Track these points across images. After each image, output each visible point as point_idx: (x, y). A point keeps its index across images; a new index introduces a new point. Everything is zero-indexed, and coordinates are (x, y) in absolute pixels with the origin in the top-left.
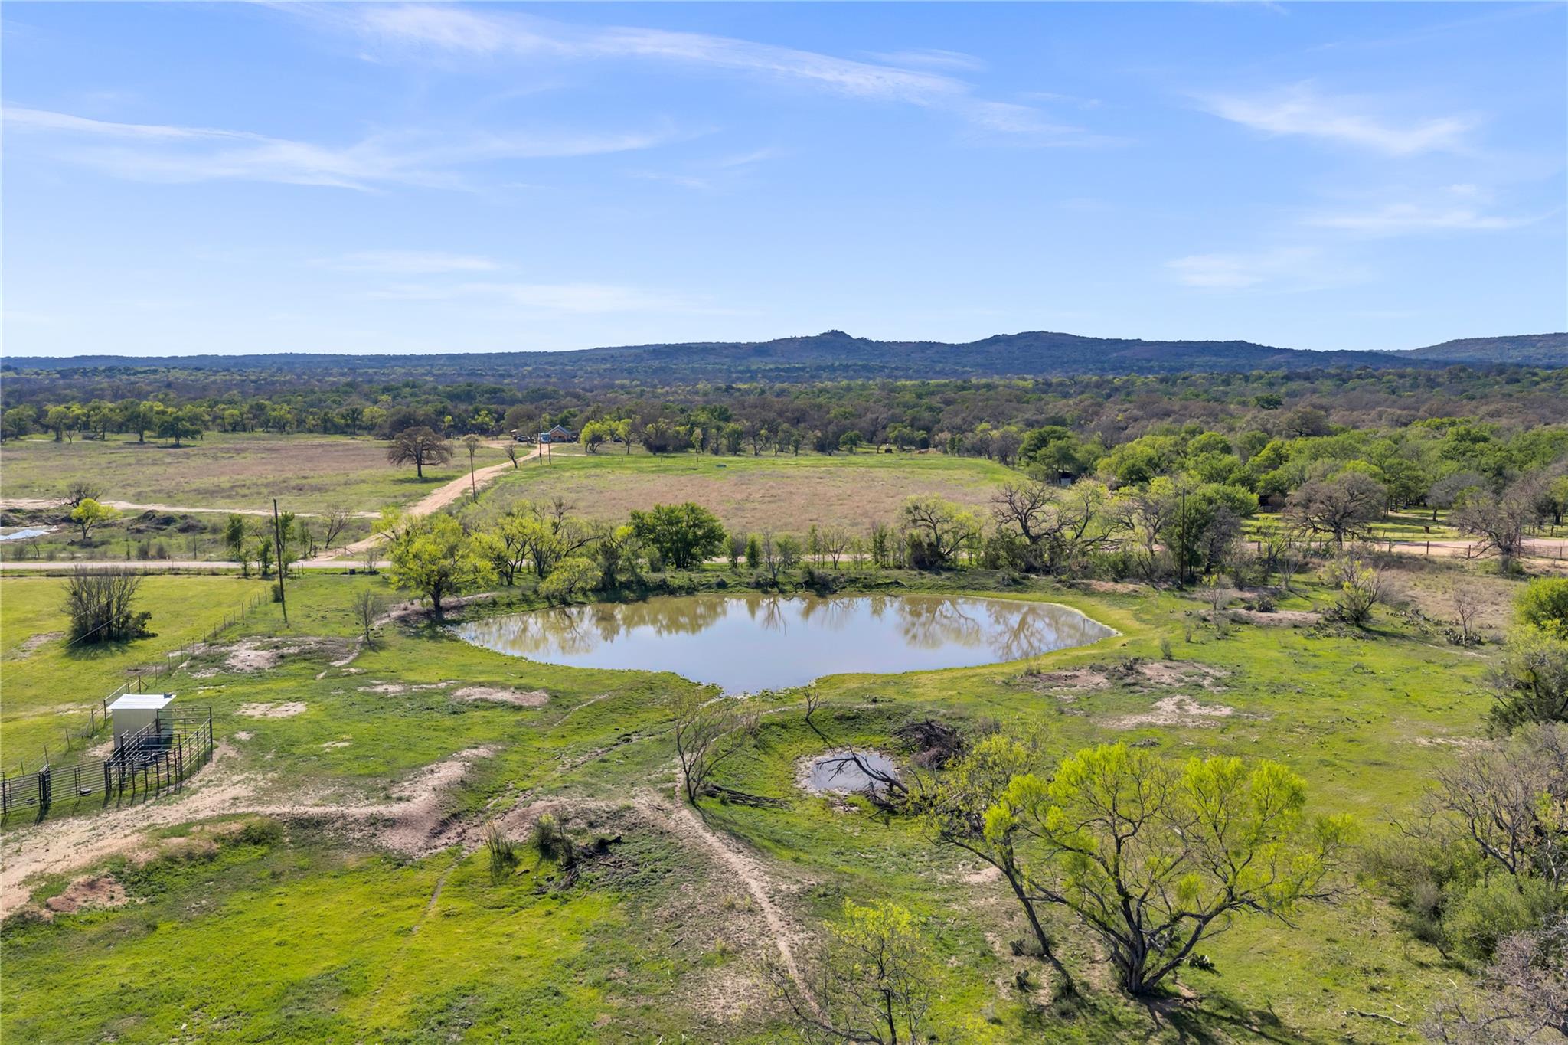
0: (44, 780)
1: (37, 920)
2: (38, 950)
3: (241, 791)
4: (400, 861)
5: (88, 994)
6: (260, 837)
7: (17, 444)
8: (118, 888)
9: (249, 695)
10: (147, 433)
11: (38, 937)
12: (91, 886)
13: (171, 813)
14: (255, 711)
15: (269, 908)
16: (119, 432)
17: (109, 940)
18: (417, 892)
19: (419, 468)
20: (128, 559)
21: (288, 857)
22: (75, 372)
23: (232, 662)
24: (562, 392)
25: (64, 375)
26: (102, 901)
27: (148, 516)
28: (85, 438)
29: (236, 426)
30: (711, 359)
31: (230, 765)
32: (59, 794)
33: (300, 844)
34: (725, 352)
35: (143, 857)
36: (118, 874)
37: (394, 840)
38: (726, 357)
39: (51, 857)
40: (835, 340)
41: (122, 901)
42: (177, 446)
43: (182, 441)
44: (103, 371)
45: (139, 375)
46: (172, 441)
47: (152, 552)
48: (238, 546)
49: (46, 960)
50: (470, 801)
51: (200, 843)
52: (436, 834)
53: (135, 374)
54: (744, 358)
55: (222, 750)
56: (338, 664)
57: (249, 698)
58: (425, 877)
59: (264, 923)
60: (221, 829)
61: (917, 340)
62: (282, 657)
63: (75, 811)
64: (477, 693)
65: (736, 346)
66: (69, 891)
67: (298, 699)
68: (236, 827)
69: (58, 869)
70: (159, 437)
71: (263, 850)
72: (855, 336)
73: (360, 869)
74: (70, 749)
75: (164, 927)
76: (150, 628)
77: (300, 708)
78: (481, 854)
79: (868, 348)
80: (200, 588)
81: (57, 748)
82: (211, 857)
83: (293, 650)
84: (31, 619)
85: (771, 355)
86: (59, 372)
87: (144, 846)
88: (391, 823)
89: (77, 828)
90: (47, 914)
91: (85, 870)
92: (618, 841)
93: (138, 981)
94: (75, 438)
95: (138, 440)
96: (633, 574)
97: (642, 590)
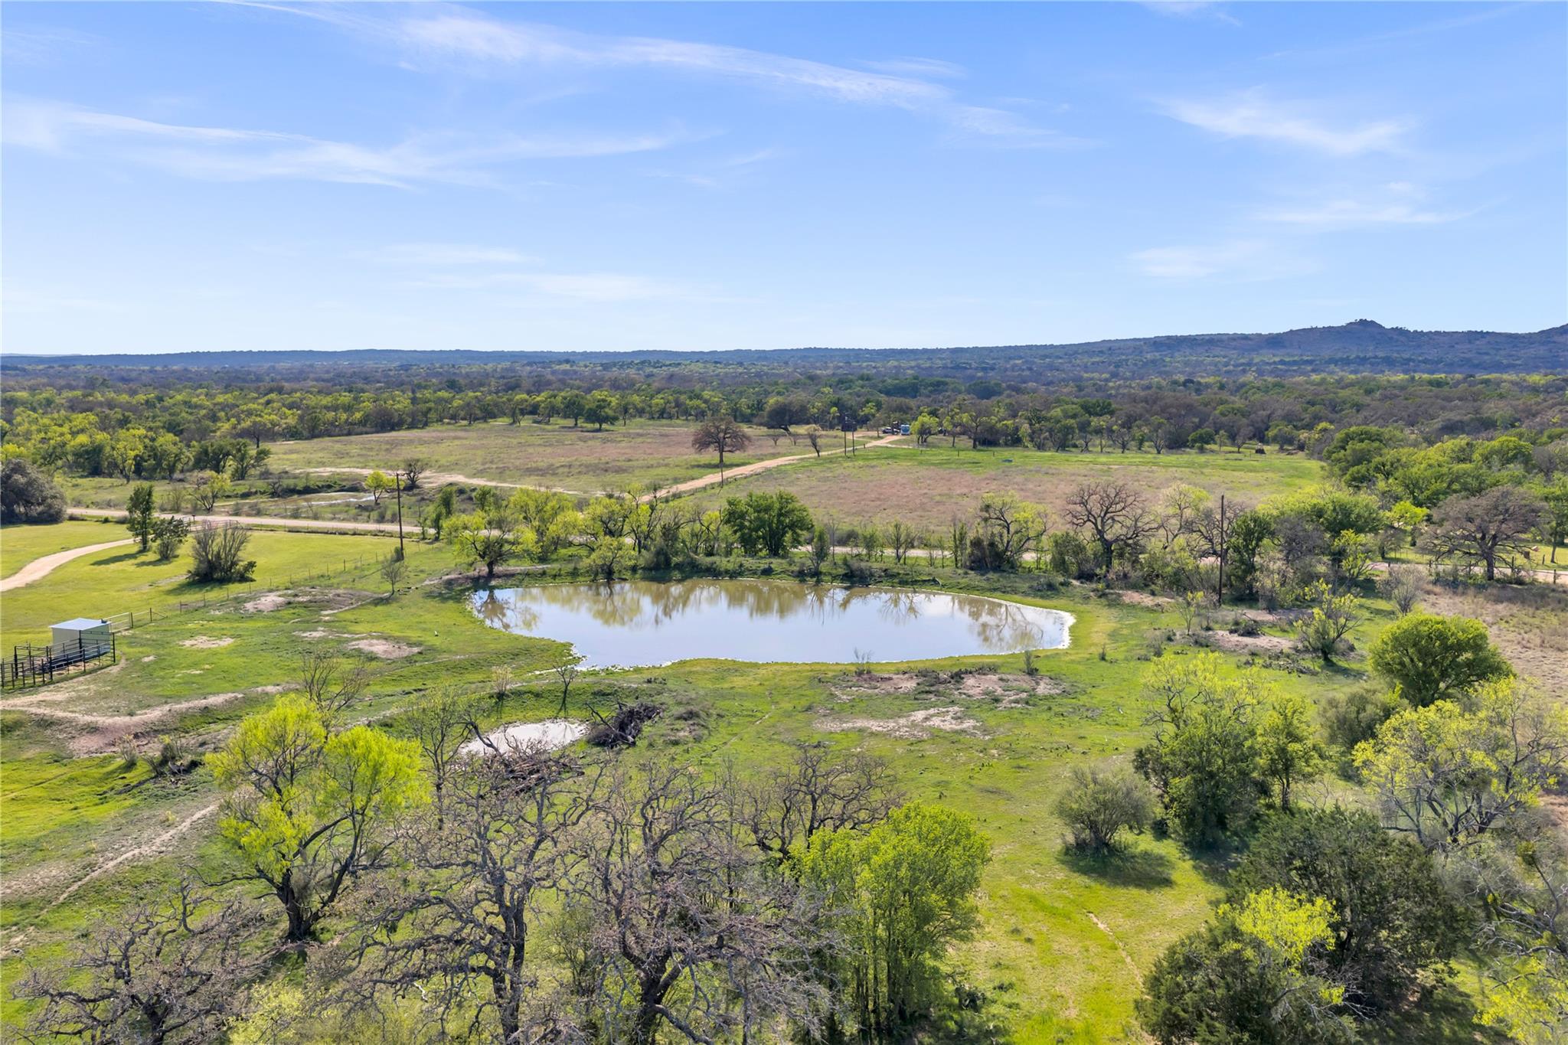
4: (60, 759)
10: (580, 419)
16: (560, 417)
19: (721, 456)
22: (615, 365)
23: (249, 605)
24: (1004, 385)
25: (606, 367)
29: (663, 414)
30: (1217, 351)
34: (1234, 343)
38: (1234, 349)
40: (1365, 329)
42: (599, 430)
43: (604, 426)
46: (597, 426)
54: (1253, 350)
56: (326, 612)
61: (1465, 330)
62: (288, 603)
65: (1245, 337)
70: (588, 422)
72: (1388, 325)
76: (252, 575)
77: (228, 642)
78: (119, 762)
79: (1402, 339)
83: (305, 599)
85: (1284, 347)
86: (602, 365)
94: (526, 422)
95: (572, 425)
96: (688, 556)
97: (693, 571)
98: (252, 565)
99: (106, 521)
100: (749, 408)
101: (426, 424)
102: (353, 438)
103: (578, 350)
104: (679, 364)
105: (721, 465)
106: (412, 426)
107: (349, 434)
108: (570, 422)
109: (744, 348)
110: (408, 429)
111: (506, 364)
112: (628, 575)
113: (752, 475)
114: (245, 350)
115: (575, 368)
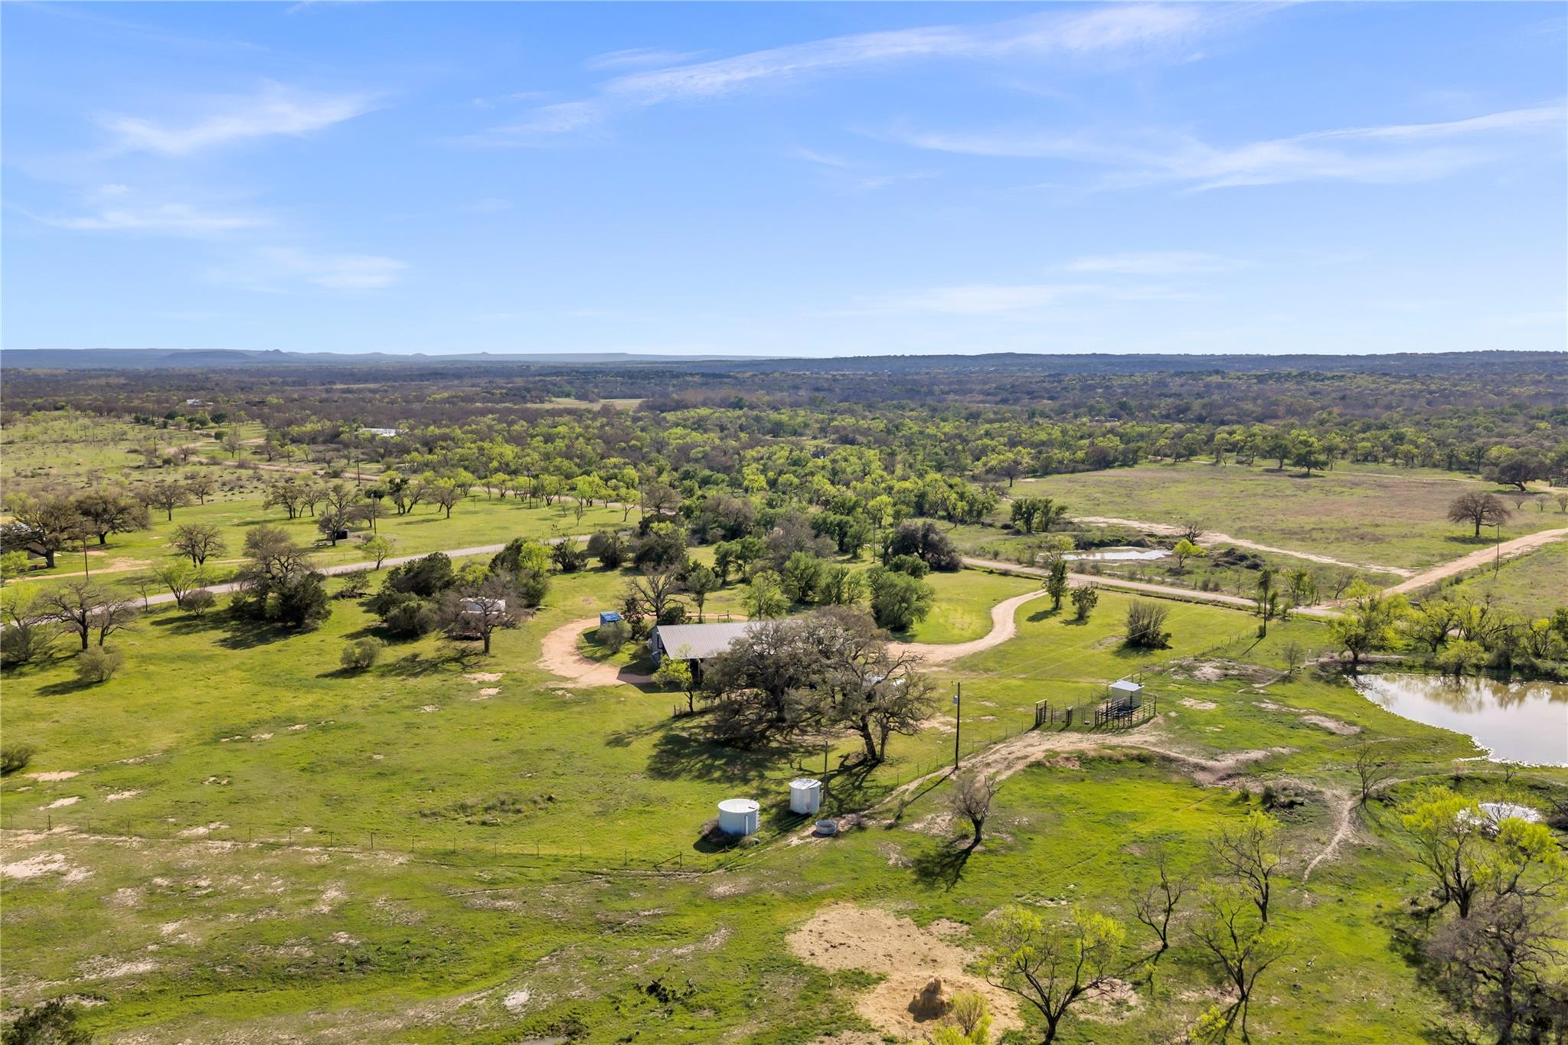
0: (1069, 713)
1: (1044, 765)
2: (1041, 775)
3: (1152, 739)
4: (1197, 785)
5: (1049, 793)
6: (1143, 759)
7: (1187, 464)
8: (1078, 763)
9: (1191, 693)
10: (1286, 461)
11: (1041, 771)
12: (1067, 759)
13: (1112, 740)
14: (1188, 703)
15: (1130, 786)
16: (1264, 457)
17: (1065, 780)
18: (1194, 798)
19: (1478, 528)
20: (1194, 589)
21: (1151, 771)
23: (1197, 673)
26: (1070, 766)
27: (1231, 552)
28: (1238, 462)
29: (1368, 457)
31: (1156, 727)
32: (1076, 721)
33: (1159, 767)
35: (1092, 754)
36: (1079, 758)
37: (1200, 776)
39: (1058, 745)
41: (1077, 768)
42: (1306, 475)
43: (1313, 471)
44: (1295, 377)
45: (1327, 382)
46: (1305, 470)
47: (1211, 585)
48: (1266, 589)
49: (1042, 779)
50: (1253, 770)
51: (1116, 754)
52: (1222, 779)
53: (1322, 380)
55: (1159, 719)
56: (1256, 686)
57: (1190, 695)
58: (1202, 794)
59: (1125, 791)
60: (1128, 751)
62: (1226, 675)
63: (1078, 730)
64: (1315, 719)
66: (1059, 759)
67: (1215, 702)
68: (1135, 752)
69: (1058, 750)
70: (1294, 465)
71: (1142, 765)
73: (1177, 783)
74: (1092, 703)
75: (1087, 781)
76: (1169, 643)
77: (1212, 706)
78: (1235, 793)
80: (1222, 618)
81: (1088, 700)
82: (1119, 762)
83: (1235, 672)
84: (1114, 625)
86: (1257, 377)
87: (1095, 750)
88: (1203, 769)
89: (1075, 737)
90: (1048, 764)
91: (1068, 753)
92: (1302, 804)
93: (1067, 795)
94: (1230, 461)
95: (1277, 467)
96: (1528, 660)
97: (1532, 674)
98: (1168, 635)
99: (991, 572)
100: (1468, 455)
101: (1135, 462)
102: (1078, 475)
103: (1217, 353)
104: (1343, 376)
105: (1478, 540)
106: (1124, 464)
107: (1073, 472)
108: (1273, 464)
109: (1409, 351)
110: (1121, 466)
111: (1152, 376)
112: (1473, 671)
113: (1521, 556)
114: (899, 354)
115: (1227, 380)
